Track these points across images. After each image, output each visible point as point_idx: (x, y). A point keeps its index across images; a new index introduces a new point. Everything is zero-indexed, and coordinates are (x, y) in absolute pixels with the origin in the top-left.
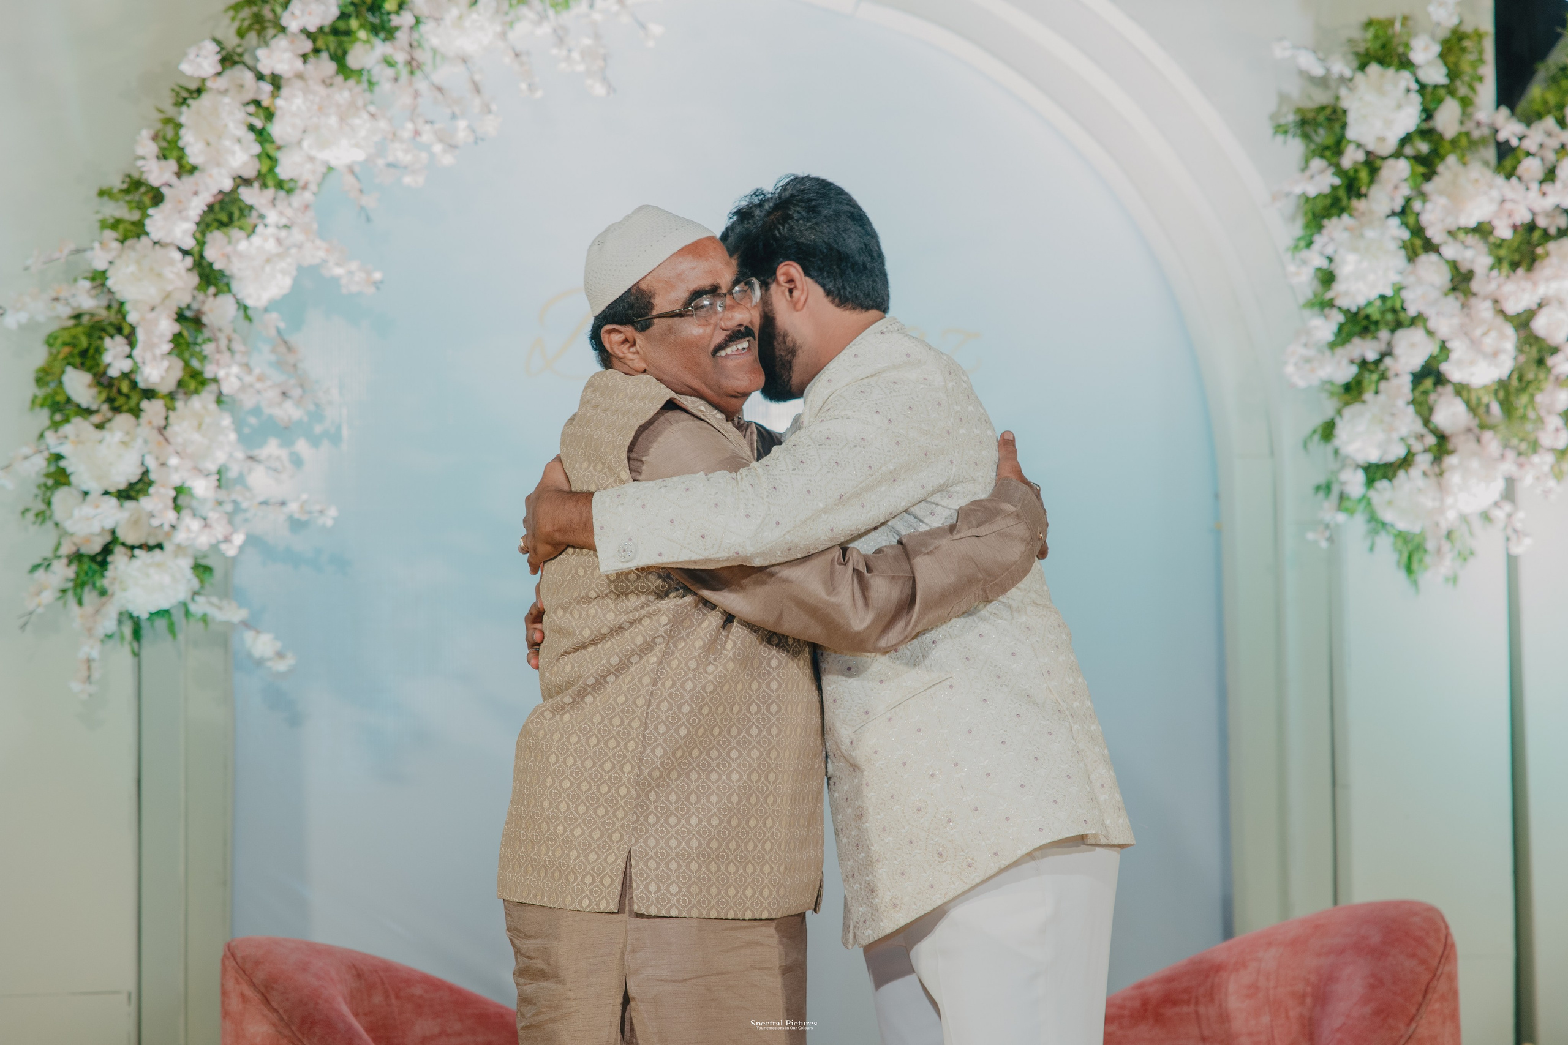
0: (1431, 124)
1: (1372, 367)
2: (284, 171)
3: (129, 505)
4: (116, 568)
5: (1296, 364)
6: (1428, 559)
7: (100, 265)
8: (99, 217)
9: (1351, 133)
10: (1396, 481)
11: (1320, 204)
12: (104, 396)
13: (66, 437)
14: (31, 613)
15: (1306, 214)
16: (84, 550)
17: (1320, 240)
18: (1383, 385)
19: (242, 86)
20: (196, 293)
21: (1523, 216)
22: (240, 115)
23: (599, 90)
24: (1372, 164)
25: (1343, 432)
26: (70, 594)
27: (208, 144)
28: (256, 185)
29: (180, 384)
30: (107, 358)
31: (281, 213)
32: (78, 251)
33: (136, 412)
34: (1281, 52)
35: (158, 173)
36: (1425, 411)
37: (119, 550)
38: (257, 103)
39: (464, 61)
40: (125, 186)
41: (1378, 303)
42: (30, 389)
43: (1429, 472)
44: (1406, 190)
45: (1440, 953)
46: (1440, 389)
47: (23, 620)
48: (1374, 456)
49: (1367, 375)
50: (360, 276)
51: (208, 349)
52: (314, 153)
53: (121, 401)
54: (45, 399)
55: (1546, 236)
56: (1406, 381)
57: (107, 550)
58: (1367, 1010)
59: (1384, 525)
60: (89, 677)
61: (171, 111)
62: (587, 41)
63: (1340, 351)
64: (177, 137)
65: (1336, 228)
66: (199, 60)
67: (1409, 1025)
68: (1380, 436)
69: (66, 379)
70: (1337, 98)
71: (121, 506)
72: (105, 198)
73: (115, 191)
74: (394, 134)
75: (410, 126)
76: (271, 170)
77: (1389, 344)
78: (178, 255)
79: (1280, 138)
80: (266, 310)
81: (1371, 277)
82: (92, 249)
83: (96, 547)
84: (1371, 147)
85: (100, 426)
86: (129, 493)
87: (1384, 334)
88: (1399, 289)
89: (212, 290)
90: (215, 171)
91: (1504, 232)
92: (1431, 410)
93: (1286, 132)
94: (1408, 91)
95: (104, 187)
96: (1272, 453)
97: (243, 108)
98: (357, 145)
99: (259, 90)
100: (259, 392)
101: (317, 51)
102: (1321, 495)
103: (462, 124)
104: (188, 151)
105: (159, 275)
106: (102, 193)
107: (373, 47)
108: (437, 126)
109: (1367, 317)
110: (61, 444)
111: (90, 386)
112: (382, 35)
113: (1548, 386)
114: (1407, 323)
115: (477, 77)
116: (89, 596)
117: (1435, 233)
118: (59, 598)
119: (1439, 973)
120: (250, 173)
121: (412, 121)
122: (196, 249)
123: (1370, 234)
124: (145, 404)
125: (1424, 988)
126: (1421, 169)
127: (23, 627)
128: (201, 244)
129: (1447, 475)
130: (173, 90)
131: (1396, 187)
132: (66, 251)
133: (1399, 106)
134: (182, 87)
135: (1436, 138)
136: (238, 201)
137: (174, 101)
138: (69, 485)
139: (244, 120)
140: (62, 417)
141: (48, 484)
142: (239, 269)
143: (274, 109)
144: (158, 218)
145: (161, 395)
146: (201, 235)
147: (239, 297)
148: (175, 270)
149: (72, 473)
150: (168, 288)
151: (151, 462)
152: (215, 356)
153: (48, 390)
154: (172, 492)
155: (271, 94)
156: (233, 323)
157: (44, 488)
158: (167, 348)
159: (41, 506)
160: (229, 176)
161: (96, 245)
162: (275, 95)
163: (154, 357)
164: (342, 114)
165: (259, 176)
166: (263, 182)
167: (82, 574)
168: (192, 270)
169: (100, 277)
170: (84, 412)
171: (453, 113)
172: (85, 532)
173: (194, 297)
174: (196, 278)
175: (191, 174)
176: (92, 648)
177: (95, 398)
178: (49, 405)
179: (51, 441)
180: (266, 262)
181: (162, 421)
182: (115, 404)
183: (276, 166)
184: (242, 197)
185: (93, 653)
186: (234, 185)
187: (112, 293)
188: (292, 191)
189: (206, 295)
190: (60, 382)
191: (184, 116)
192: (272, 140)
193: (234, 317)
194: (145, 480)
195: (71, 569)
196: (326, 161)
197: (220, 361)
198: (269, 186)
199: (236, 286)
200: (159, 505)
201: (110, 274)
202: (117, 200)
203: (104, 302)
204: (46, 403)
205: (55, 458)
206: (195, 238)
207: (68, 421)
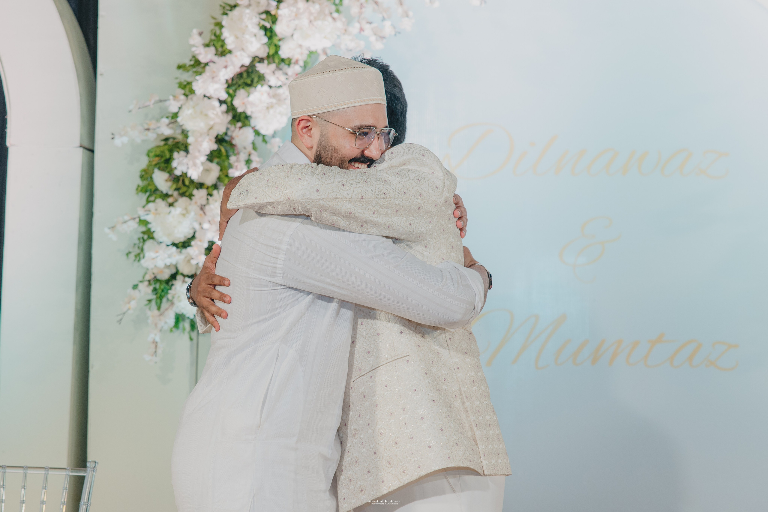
2: (284, 53)
3: (184, 251)
4: (175, 288)
7: (174, 109)
8: (178, 81)
12: (174, 186)
13: (149, 211)
14: (124, 313)
16: (159, 277)
20: (229, 126)
22: (256, 20)
26: (153, 303)
27: (237, 38)
28: (266, 62)
29: (219, 178)
30: (174, 164)
31: (278, 78)
32: (161, 101)
33: (190, 196)
35: (205, 55)
37: (179, 277)
38: (267, 13)
40: (192, 63)
42: (139, 182)
47: (120, 317)
51: (233, 159)
52: (300, 42)
53: (184, 189)
54: (143, 188)
57: (173, 277)
60: (155, 352)
61: (219, 17)
64: (221, 33)
69: (154, 176)
71: (181, 252)
72: (181, 70)
73: (188, 65)
74: (346, 30)
75: (357, 25)
76: (276, 52)
78: (217, 104)
80: (274, 136)
82: (169, 100)
83: (166, 276)
85: (171, 205)
86: (185, 244)
89: (239, 124)
90: (238, 53)
95: (181, 64)
97: (258, 16)
98: (325, 37)
99: (269, 5)
103: (388, 24)
104: (226, 41)
105: (206, 115)
106: (179, 67)
108: (373, 25)
110: (147, 214)
111: (166, 181)
116: (165, 304)
118: (146, 305)
120: (263, 54)
121: (359, 22)
122: (229, 99)
124: (195, 192)
127: (120, 321)
128: (232, 96)
130: (221, 6)
132: (153, 101)
134: (226, 4)
136: (257, 72)
137: (222, 12)
138: (153, 238)
139: (258, 23)
140: (152, 198)
141: (143, 238)
142: (252, 112)
143: (277, 16)
144: (200, 81)
145: (206, 186)
146: (231, 91)
147: (257, 128)
148: (215, 112)
149: (154, 232)
150: (212, 123)
151: (197, 226)
152: (236, 164)
153: (145, 183)
154: (206, 245)
155: (276, 7)
156: (253, 144)
157: (142, 240)
158: (203, 158)
159: (138, 251)
160: (249, 56)
161: (171, 97)
162: (278, 7)
163: (195, 165)
164: (312, 18)
165: (268, 56)
166: (271, 60)
167: (160, 291)
168: (227, 112)
169: (175, 116)
170: (165, 196)
171: (383, 17)
172: (155, 266)
173: (228, 129)
174: (229, 117)
175: (224, 56)
176: (156, 335)
177: (170, 187)
178: (146, 191)
179: (141, 212)
180: (268, 108)
181: (204, 202)
182: (181, 191)
183: (279, 50)
184: (257, 69)
185: (158, 339)
186: (252, 62)
187: (181, 126)
188: (289, 65)
189: (235, 127)
190: (151, 178)
191: (225, 21)
192: (276, 35)
193: (254, 141)
194: (193, 237)
195: (151, 288)
196: (309, 47)
197: (239, 167)
198: (274, 62)
199: (253, 122)
200: (197, 252)
201: (179, 114)
202: (188, 71)
203: (179, 131)
204: (143, 190)
205: (144, 223)
206: (228, 93)
207: (154, 201)
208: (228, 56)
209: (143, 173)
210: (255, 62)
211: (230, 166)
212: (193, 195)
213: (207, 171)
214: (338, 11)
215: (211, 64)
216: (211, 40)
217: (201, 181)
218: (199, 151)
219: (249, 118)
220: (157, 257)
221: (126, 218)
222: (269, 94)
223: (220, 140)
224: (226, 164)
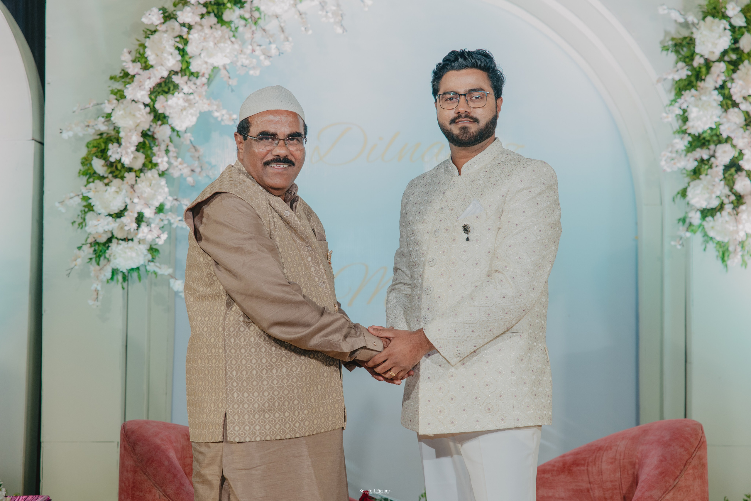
0: (737, 45)
1: (706, 162)
2: (193, 68)
3: (118, 220)
4: (112, 249)
5: (665, 160)
6: (732, 256)
7: (108, 110)
8: (110, 89)
9: (698, 50)
10: (715, 218)
11: (682, 84)
12: (109, 170)
13: (91, 189)
14: (72, 269)
15: (676, 89)
16: (98, 241)
17: (680, 101)
18: (710, 171)
19: (174, 29)
20: (152, 124)
22: (172, 42)
23: (339, 30)
24: (708, 64)
25: (690, 193)
26: (94, 260)
27: (157, 56)
28: (180, 74)
29: (144, 165)
30: (109, 153)
31: (190, 87)
32: (98, 104)
33: (122, 178)
34: (662, 11)
35: (133, 69)
36: (730, 183)
37: (114, 241)
38: (181, 37)
39: (277, 17)
40: (121, 75)
41: (709, 131)
42: (79, 167)
43: (732, 213)
44: (723, 77)
45: (696, 446)
46: (739, 173)
47: (68, 272)
48: (704, 205)
49: (703, 166)
50: (226, 117)
51: (155, 149)
52: (206, 60)
53: (117, 173)
54: (84, 171)
56: (721, 168)
57: (110, 240)
58: (657, 472)
59: (712, 239)
60: (97, 298)
61: (143, 40)
62: (334, 8)
63: (690, 155)
64: (144, 53)
65: (689, 96)
66: (150, 16)
67: (675, 480)
68: (707, 196)
69: (93, 162)
70: (692, 33)
71: (115, 221)
72: (113, 81)
73: (118, 77)
74: (242, 51)
75: (250, 47)
76: (188, 67)
77: (715, 151)
78: (142, 107)
79: (665, 53)
80: (185, 132)
81: (704, 119)
82: (104, 103)
83: (103, 239)
84: (706, 57)
85: (107, 185)
86: (119, 215)
87: (712, 147)
88: (719, 125)
89: (160, 122)
90: (159, 68)
92: (734, 183)
93: (668, 50)
94: (725, 29)
95: (113, 76)
96: (661, 204)
97: (173, 39)
98: (225, 56)
99: (181, 30)
100: (180, 170)
101: (208, 13)
102: (681, 223)
103: (273, 46)
104: (149, 58)
105: (134, 115)
107: (234, 11)
108: (262, 47)
109: (704, 138)
110: (89, 192)
111: (103, 166)
112: (239, 5)
114: (724, 141)
115: (282, 25)
116: (102, 261)
117: (737, 98)
118: (88, 262)
119: (694, 455)
120: (177, 69)
121: (251, 45)
122: (152, 103)
123: (704, 98)
124: (126, 174)
125: (685, 462)
126: (732, 67)
127: (68, 275)
128: (154, 101)
129: (740, 215)
130: (144, 31)
131: (718, 76)
132: (92, 104)
133: (720, 37)
134: (148, 29)
135: (740, 52)
136: (172, 82)
137: (144, 36)
138: (93, 210)
139: (173, 45)
140: (91, 180)
141: (84, 211)
142: (170, 113)
143: (188, 39)
144: (130, 89)
145: (134, 170)
146: (153, 97)
147: (173, 126)
148: (141, 113)
149: (94, 205)
150: (138, 121)
151: (128, 201)
152: (158, 153)
153: (86, 168)
154: (136, 215)
155: (187, 33)
156: (170, 138)
157: (83, 212)
158: (133, 148)
159: (81, 221)
160: (167, 70)
161: (106, 101)
162: (188, 33)
163: (127, 153)
164: (216, 41)
165: (181, 70)
166: (183, 73)
167: (99, 251)
168: (150, 113)
169: (108, 116)
170: (102, 178)
171: (270, 41)
172: (97, 232)
173: (151, 126)
174: (151, 117)
175: (148, 69)
176: (98, 285)
177: (106, 171)
178: (86, 174)
179: (84, 190)
180: (182, 110)
181: (133, 182)
182: (115, 174)
183: (190, 66)
184: (173, 80)
185: (99, 288)
186: (169, 74)
187: (114, 123)
188: (197, 77)
189: (156, 125)
190: (91, 164)
191: (148, 43)
192: (187, 54)
193: (170, 135)
194: (125, 209)
195: (93, 248)
196: (213, 64)
197: (160, 155)
198: (186, 75)
199: (170, 121)
200: (129, 220)
201: (112, 115)
202: (118, 81)
203: (112, 128)
204: (85, 173)
205: (86, 199)
206: (150, 98)
207: (93, 182)
208: (151, 69)
209: (84, 160)
210: (171, 75)
211: (154, 155)
212: (125, 177)
213: (135, 158)
214: (234, 36)
215: (137, 76)
216: (136, 57)
217: (131, 166)
218: (130, 143)
219: (167, 118)
220: (98, 225)
221: (72, 195)
222: (184, 99)
223: (144, 135)
224: (149, 152)
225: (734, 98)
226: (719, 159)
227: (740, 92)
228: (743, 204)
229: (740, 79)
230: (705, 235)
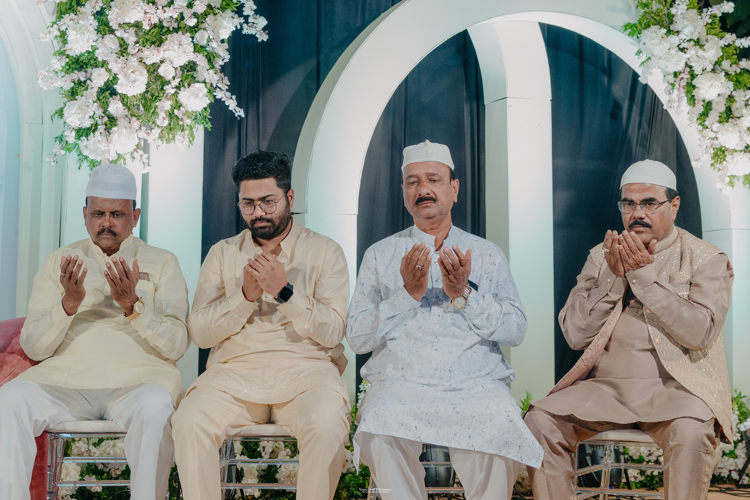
1: (82, 84)
5: (42, 79)
10: (89, 138)
11: (63, 8)
15: (57, 12)
17: (60, 23)
18: (85, 92)
21: (155, 20)
25: (66, 112)
36: (105, 106)
41: (86, 55)
43: (104, 134)
44: (101, 4)
46: (114, 96)
48: (79, 124)
49: (80, 87)
55: (169, 31)
56: (96, 90)
59: (86, 157)
63: (67, 76)
65: (68, 19)
68: (81, 115)
77: (91, 74)
81: (81, 42)
87: (89, 70)
88: (95, 49)
91: (146, 27)
92: (108, 105)
96: (42, 122)
102: (58, 141)
109: (82, 61)
113: (163, 99)
117: (113, 24)
123: (81, 22)
129: (111, 135)
225: (111, 24)
226: (94, 81)
227: (116, 19)
228: (115, 125)
229: (117, 7)
230: (80, 154)
